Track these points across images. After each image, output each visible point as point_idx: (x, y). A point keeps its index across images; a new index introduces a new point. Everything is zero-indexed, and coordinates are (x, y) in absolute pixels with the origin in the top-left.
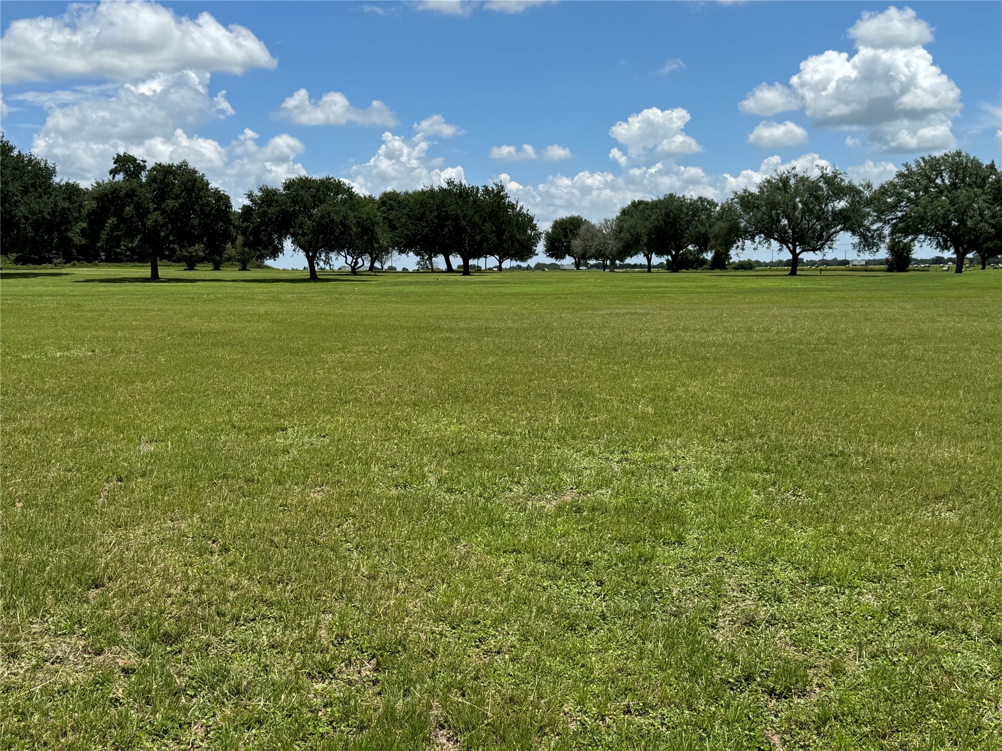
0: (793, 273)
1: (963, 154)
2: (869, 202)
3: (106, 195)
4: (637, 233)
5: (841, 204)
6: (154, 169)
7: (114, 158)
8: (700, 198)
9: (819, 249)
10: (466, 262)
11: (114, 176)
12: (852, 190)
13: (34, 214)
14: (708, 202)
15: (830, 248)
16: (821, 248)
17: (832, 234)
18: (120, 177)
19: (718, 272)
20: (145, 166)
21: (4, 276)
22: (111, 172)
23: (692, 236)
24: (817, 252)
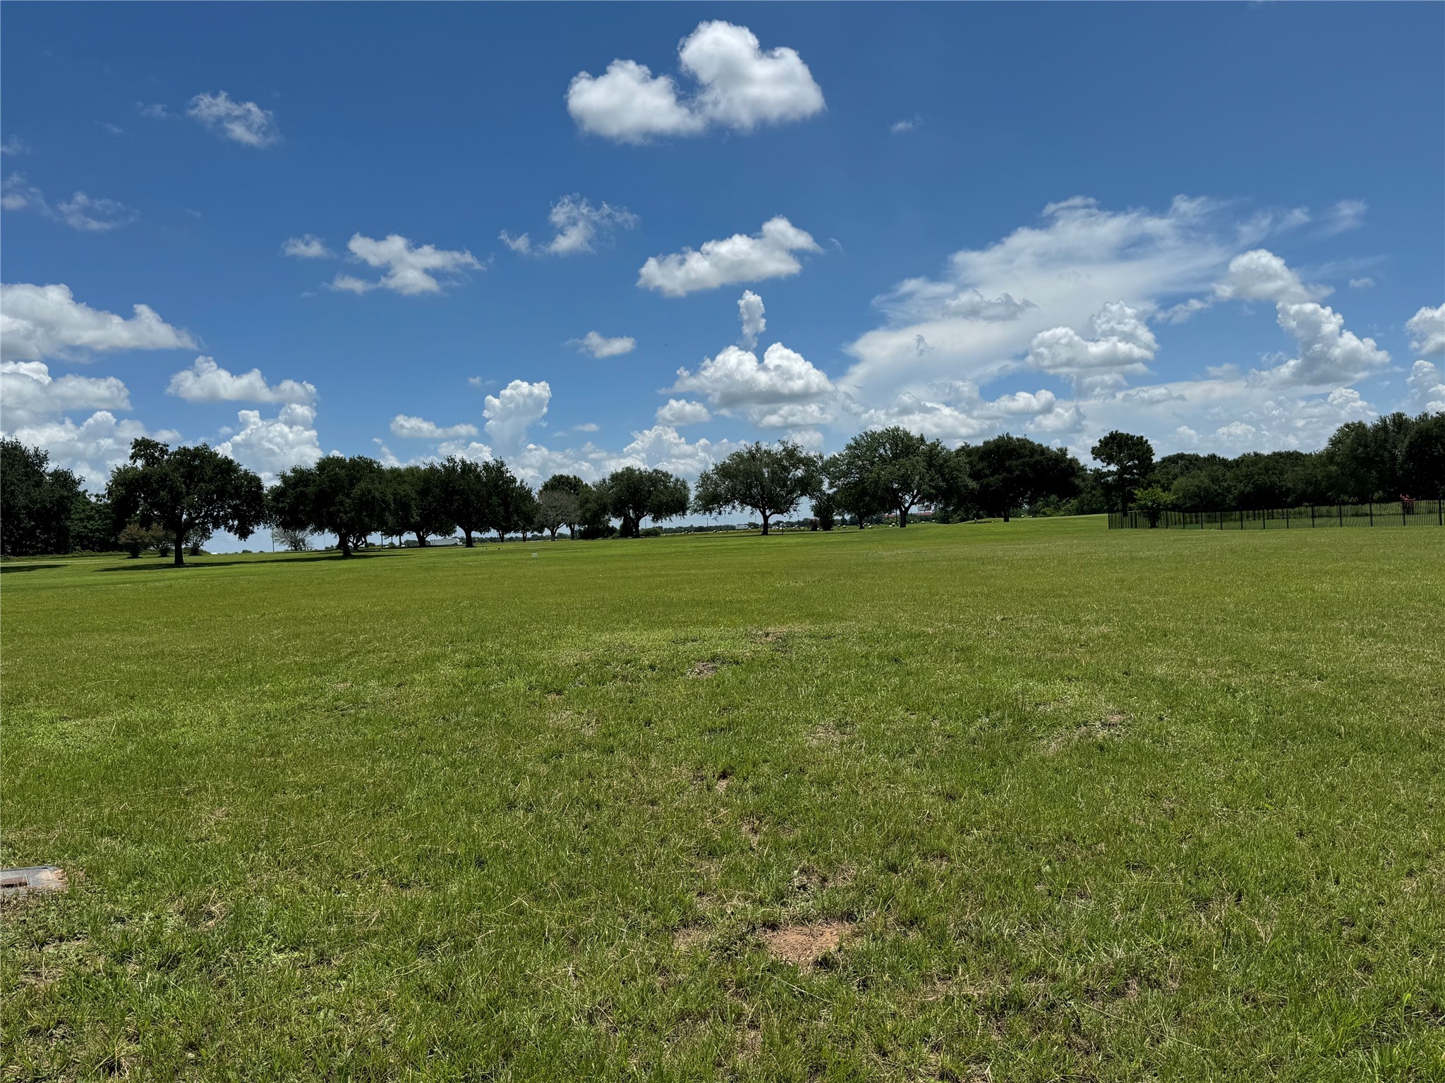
0: (765, 533)
1: (901, 429)
2: (825, 469)
3: (137, 480)
5: (800, 473)
6: (175, 454)
7: (131, 444)
9: (786, 512)
10: (468, 534)
11: (135, 462)
12: (808, 462)
13: (34, 502)
15: (795, 510)
16: (787, 510)
17: (795, 498)
18: (140, 463)
20: (167, 450)
21: (5, 570)
22: (132, 458)
24: (785, 514)
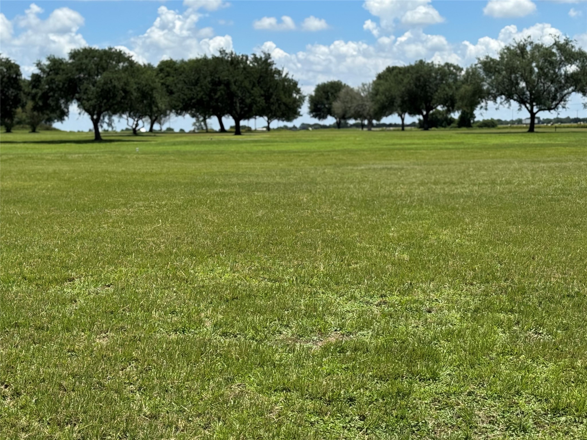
4: (392, 96)
8: (447, 64)
9: (554, 109)
10: (237, 122)
12: (582, 56)
14: (454, 67)
15: (563, 107)
16: (556, 107)
17: (565, 95)
19: (464, 130)
23: (441, 98)
24: (552, 111)
